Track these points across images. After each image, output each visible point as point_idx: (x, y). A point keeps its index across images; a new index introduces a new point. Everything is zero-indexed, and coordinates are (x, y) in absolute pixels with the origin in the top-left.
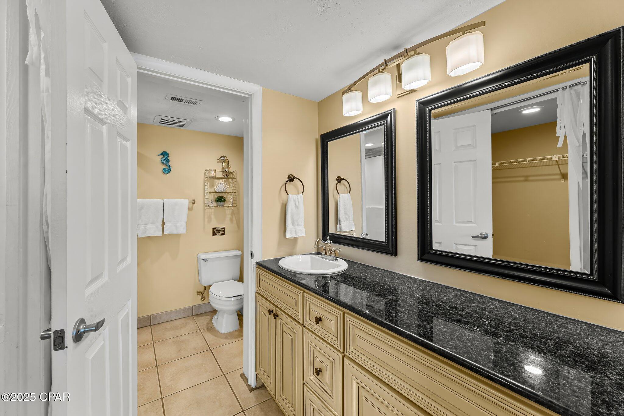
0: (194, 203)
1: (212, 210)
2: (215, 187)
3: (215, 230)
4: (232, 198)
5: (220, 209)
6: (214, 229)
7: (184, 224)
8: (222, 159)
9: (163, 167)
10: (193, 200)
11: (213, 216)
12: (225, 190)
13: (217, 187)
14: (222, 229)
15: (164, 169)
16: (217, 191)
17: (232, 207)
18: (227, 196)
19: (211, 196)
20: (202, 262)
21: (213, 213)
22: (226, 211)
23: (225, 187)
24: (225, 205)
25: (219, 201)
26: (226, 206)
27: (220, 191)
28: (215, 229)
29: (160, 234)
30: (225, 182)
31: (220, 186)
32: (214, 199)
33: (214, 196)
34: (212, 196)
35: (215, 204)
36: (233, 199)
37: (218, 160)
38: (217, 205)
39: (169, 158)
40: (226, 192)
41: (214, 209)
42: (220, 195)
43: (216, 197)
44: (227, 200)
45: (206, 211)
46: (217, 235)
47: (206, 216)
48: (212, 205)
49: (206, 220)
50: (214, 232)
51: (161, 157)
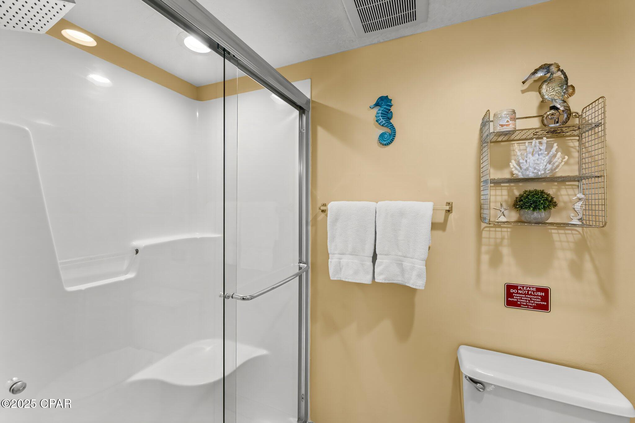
0: (449, 211)
1: (506, 232)
2: (513, 164)
3: (512, 291)
4: (580, 195)
5: (535, 231)
6: (510, 289)
7: (420, 266)
8: (540, 74)
9: (381, 131)
10: (448, 204)
11: (505, 251)
12: (552, 170)
13: (519, 164)
14: (539, 294)
15: (382, 136)
16: (521, 176)
17: (580, 229)
18: (559, 190)
19: (499, 192)
20: (466, 384)
21: (506, 242)
22: (556, 237)
23: (550, 162)
24: (550, 221)
25: (529, 207)
26: (557, 224)
27: (531, 175)
28: (515, 287)
29: (367, 279)
30: (549, 147)
31: (531, 159)
32: (511, 201)
33: (510, 191)
34: (505, 192)
35: (513, 216)
36: (587, 202)
37: (524, 83)
38: (519, 218)
39: (393, 109)
40: (552, 179)
41: (509, 230)
42: (531, 187)
43: (517, 193)
44: (561, 204)
45: (485, 234)
46: (519, 306)
47: (484, 249)
48: (503, 219)
49: (485, 258)
50: (509, 295)
51: (376, 110)
